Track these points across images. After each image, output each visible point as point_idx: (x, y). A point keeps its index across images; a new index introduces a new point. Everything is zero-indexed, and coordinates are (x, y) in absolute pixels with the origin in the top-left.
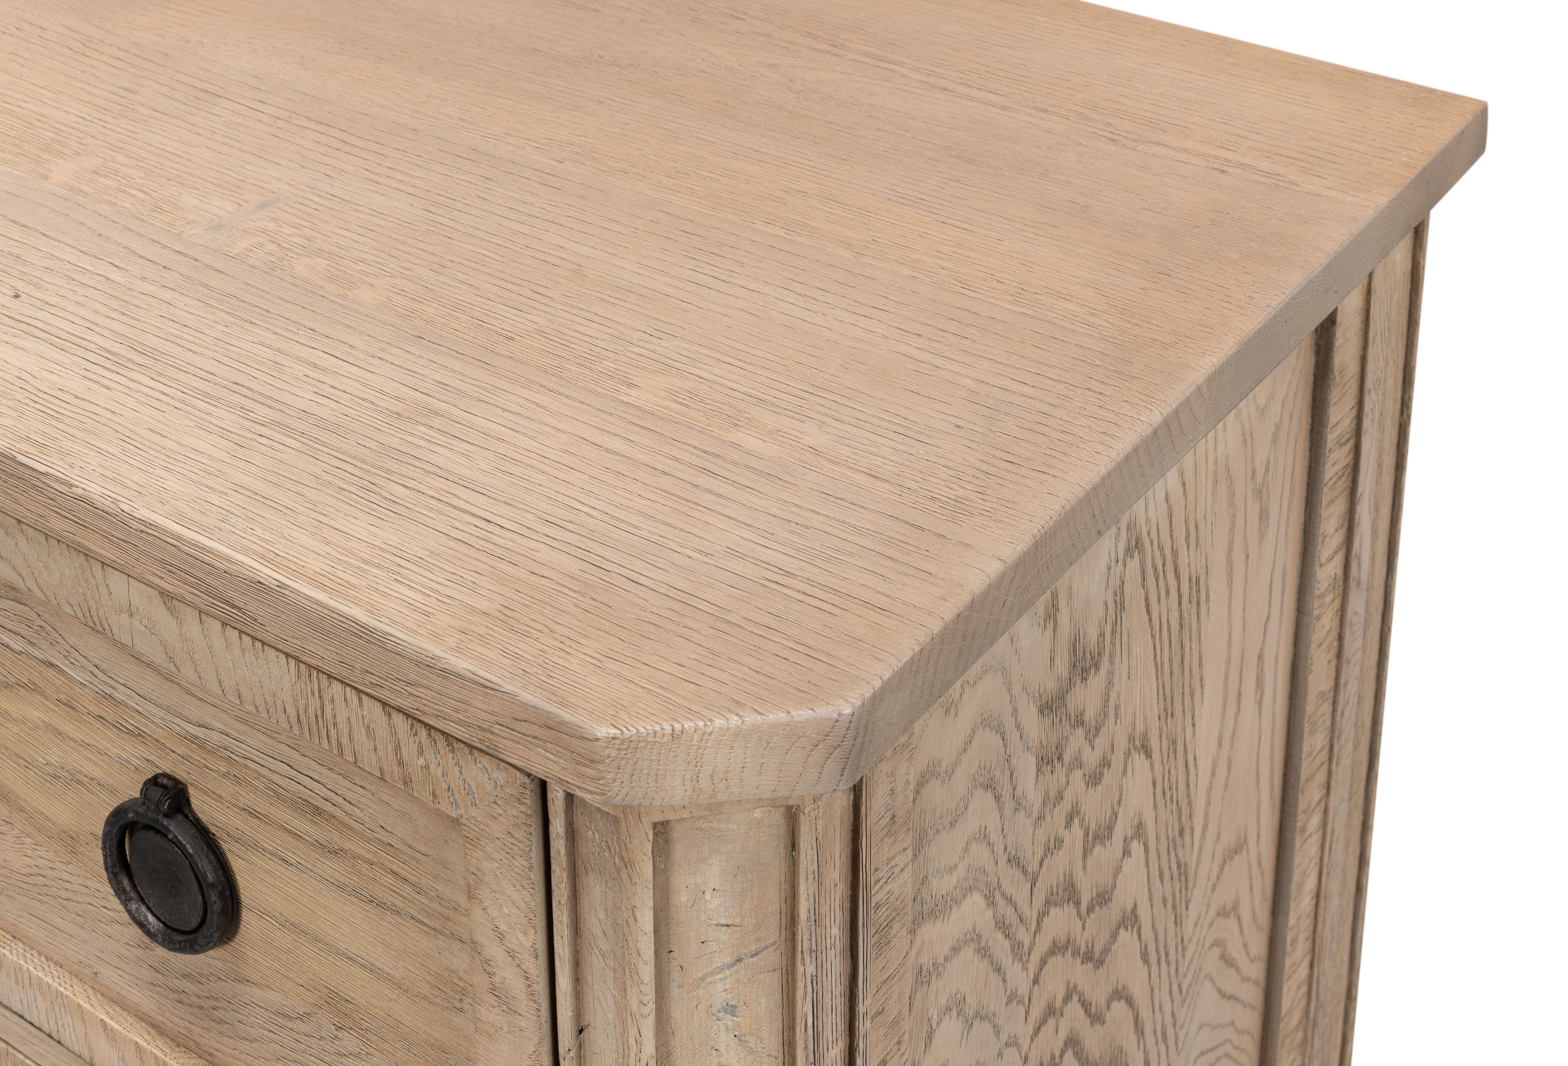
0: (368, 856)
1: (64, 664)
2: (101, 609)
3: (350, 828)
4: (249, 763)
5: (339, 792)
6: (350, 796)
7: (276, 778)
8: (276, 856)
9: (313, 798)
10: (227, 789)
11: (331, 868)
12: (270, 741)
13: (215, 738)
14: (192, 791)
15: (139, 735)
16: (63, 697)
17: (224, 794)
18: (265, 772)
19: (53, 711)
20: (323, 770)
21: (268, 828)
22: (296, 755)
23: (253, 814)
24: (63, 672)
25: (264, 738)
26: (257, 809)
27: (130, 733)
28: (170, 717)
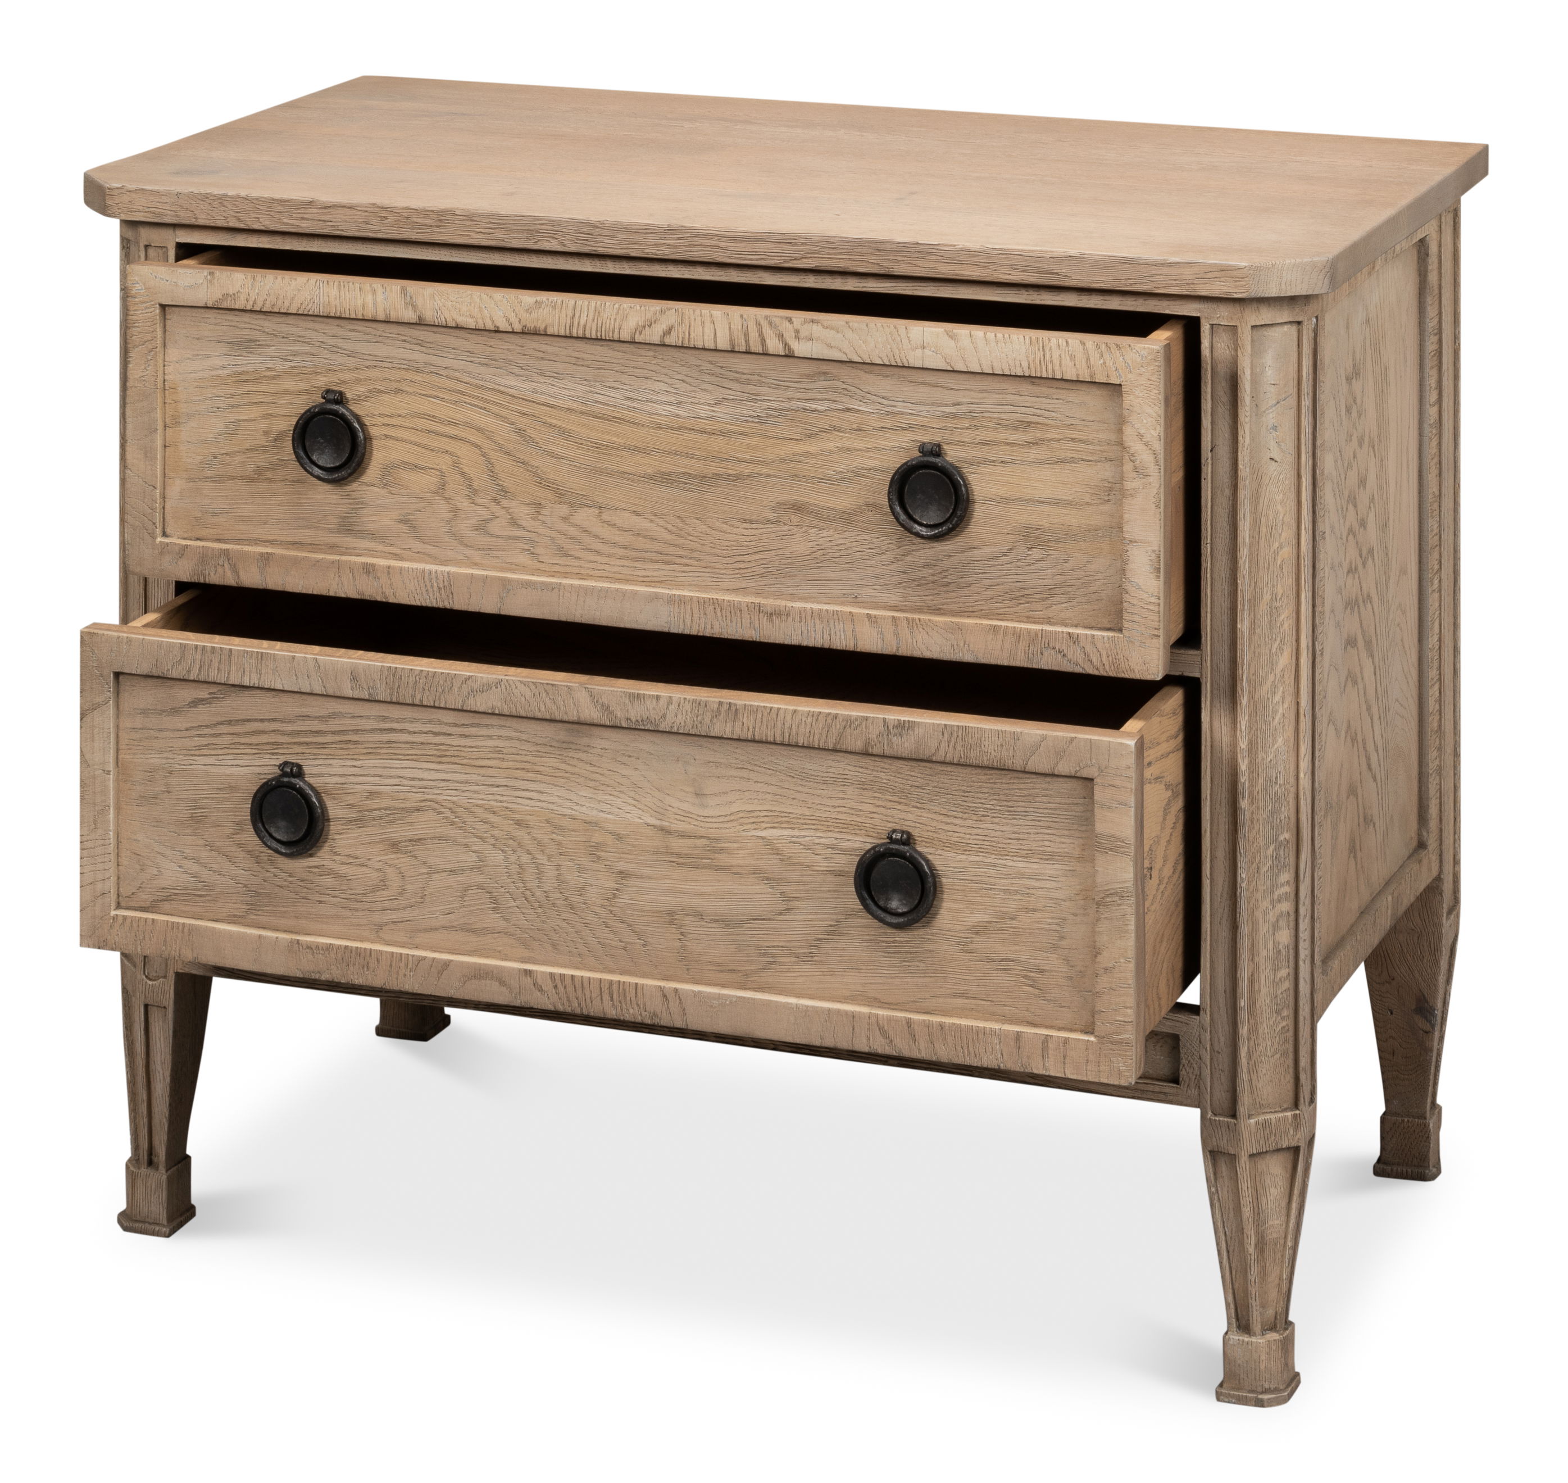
0: (1057, 437)
1: (859, 406)
2: (903, 352)
3: (1047, 425)
4: (986, 415)
5: (1043, 408)
6: (1049, 407)
7: (1003, 416)
8: (998, 462)
9: (1024, 417)
10: (967, 436)
11: (1034, 454)
12: (1001, 396)
13: (963, 408)
14: (945, 447)
15: (910, 427)
16: (855, 426)
17: (966, 440)
18: (996, 415)
19: (846, 437)
20: (1034, 399)
21: (994, 447)
22: (1017, 397)
23: (984, 443)
24: (857, 411)
25: (997, 396)
26: (988, 439)
27: (903, 429)
28: (935, 408)
